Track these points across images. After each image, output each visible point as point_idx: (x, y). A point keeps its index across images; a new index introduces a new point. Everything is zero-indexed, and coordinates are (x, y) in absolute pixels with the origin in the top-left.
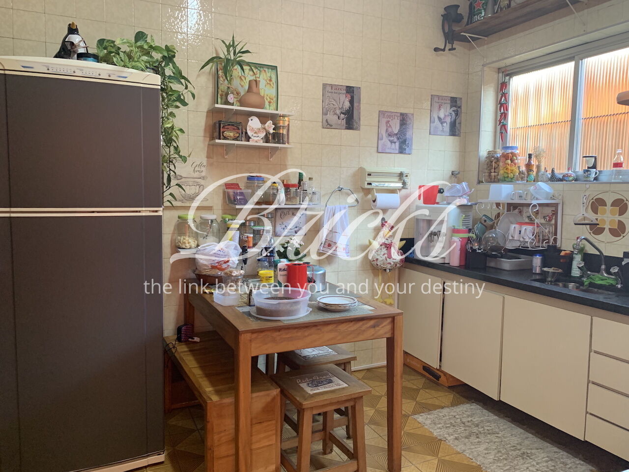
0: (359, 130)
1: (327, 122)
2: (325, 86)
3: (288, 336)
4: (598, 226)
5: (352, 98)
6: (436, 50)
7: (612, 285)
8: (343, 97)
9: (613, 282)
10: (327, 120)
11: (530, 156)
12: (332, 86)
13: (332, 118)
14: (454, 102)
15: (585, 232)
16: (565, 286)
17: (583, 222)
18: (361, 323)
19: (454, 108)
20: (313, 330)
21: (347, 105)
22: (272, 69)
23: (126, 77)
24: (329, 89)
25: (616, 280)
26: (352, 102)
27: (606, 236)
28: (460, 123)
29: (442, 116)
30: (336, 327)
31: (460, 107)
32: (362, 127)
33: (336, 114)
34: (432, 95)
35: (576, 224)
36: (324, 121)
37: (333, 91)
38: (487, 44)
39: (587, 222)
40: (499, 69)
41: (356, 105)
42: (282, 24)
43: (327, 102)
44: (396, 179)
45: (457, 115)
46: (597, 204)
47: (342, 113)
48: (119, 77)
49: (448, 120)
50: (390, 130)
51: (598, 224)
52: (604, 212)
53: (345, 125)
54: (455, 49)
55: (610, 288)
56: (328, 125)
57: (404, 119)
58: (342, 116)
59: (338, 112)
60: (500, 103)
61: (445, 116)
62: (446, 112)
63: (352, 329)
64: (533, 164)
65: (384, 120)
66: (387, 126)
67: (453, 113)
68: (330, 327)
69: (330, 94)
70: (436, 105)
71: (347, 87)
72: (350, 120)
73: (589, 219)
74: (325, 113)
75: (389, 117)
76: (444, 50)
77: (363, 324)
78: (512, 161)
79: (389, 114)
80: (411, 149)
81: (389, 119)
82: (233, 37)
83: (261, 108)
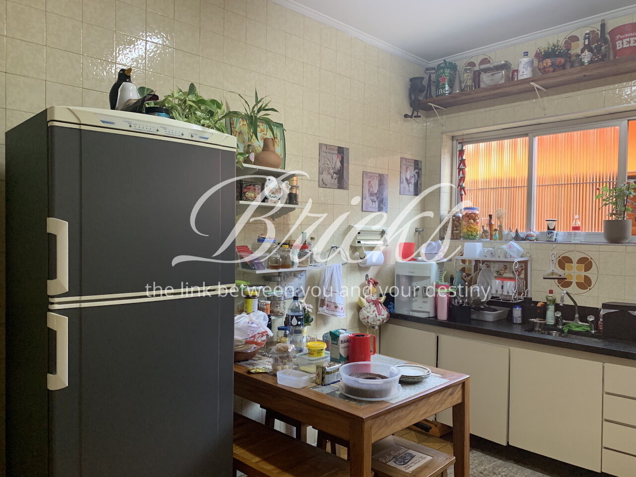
0: (348, 190)
1: (323, 181)
2: (321, 145)
3: (396, 416)
4: (566, 280)
5: (343, 158)
6: (406, 116)
7: (588, 331)
8: (335, 157)
9: (588, 329)
10: (322, 179)
11: (490, 216)
12: (326, 145)
13: (327, 177)
14: (417, 164)
15: (554, 285)
16: (549, 334)
17: (552, 277)
18: (443, 393)
19: (417, 170)
20: (412, 407)
21: (339, 165)
22: (277, 126)
23: (207, 138)
24: (324, 148)
25: (590, 327)
26: (342, 162)
27: (573, 289)
28: (421, 184)
29: (408, 177)
30: (428, 400)
31: (420, 169)
32: (350, 187)
33: (329, 173)
34: (401, 158)
35: (544, 278)
36: (321, 180)
37: (328, 151)
38: (446, 114)
39: (554, 276)
40: (453, 137)
41: (345, 165)
42: (285, 81)
43: (323, 161)
44: (379, 237)
45: (418, 176)
46: (564, 262)
47: (334, 173)
48: (201, 137)
49: (413, 181)
50: (371, 189)
51: (566, 279)
52: (571, 269)
53: (337, 185)
54: (420, 117)
55: (586, 334)
56: (323, 184)
57: (382, 179)
58: (335, 175)
59: (332, 171)
60: (459, 168)
61: (411, 177)
62: (410, 173)
63: (438, 400)
64: (493, 223)
65: (366, 181)
66: (369, 186)
67: (416, 175)
68: (423, 401)
69: (325, 154)
70: (404, 167)
71: (339, 147)
72: (341, 179)
73: (556, 274)
74: (320, 173)
75: (370, 177)
76: (411, 117)
77: (445, 394)
78: (474, 220)
79: (370, 175)
80: (387, 208)
81: (370, 180)
82: (256, 93)
83: (277, 167)
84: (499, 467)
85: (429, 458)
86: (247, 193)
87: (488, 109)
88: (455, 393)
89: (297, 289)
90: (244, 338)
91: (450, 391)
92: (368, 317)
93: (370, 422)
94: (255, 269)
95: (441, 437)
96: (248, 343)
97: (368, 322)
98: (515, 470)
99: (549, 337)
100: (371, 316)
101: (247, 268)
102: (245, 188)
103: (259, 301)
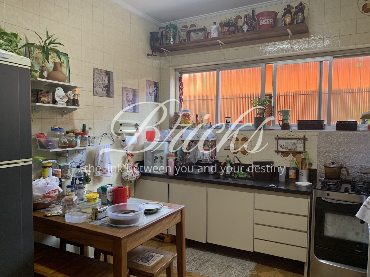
0: (113, 98)
1: (96, 92)
2: (94, 69)
3: (142, 234)
5: (109, 78)
6: (148, 55)
8: (104, 77)
9: (247, 176)
10: (96, 91)
11: (197, 115)
12: (98, 69)
13: (99, 90)
14: (156, 84)
15: (230, 153)
17: (228, 148)
19: (156, 88)
20: (152, 228)
21: (107, 82)
22: (63, 55)
23: (7, 59)
24: (96, 71)
25: (248, 174)
26: (109, 80)
27: (239, 155)
28: (158, 96)
29: (151, 92)
30: (161, 222)
31: (158, 88)
32: (115, 96)
33: (101, 87)
34: (146, 80)
35: (225, 149)
36: (95, 92)
37: (99, 73)
38: (172, 55)
39: (230, 148)
40: (176, 69)
41: (111, 82)
42: (69, 26)
43: (96, 80)
44: (134, 128)
45: (157, 91)
47: (104, 87)
49: (154, 94)
50: (128, 98)
52: (238, 144)
53: (106, 94)
54: (157, 56)
55: (246, 178)
56: (96, 94)
57: (134, 92)
58: (104, 88)
59: (102, 86)
60: (179, 88)
61: (152, 92)
62: (152, 89)
63: (167, 221)
64: (198, 119)
65: (125, 93)
66: (127, 96)
67: (155, 91)
68: (159, 223)
69: (97, 75)
70: (148, 86)
71: (106, 71)
72: (108, 91)
74: (94, 87)
75: (127, 91)
76: (151, 55)
77: (171, 218)
78: (188, 118)
79: (127, 89)
80: (138, 110)
81: (127, 92)
82: (47, 32)
83: (64, 82)
84: (202, 255)
85: (163, 256)
86: (42, 98)
87: (195, 54)
88: (177, 216)
89: (80, 161)
90: (42, 194)
91: (174, 215)
92: (127, 176)
93: (126, 239)
94: (49, 149)
95: (171, 242)
96: (45, 197)
97: (128, 179)
98: (211, 256)
99: (228, 181)
100: (129, 175)
101: (43, 148)
102: (40, 95)
103: (53, 170)
